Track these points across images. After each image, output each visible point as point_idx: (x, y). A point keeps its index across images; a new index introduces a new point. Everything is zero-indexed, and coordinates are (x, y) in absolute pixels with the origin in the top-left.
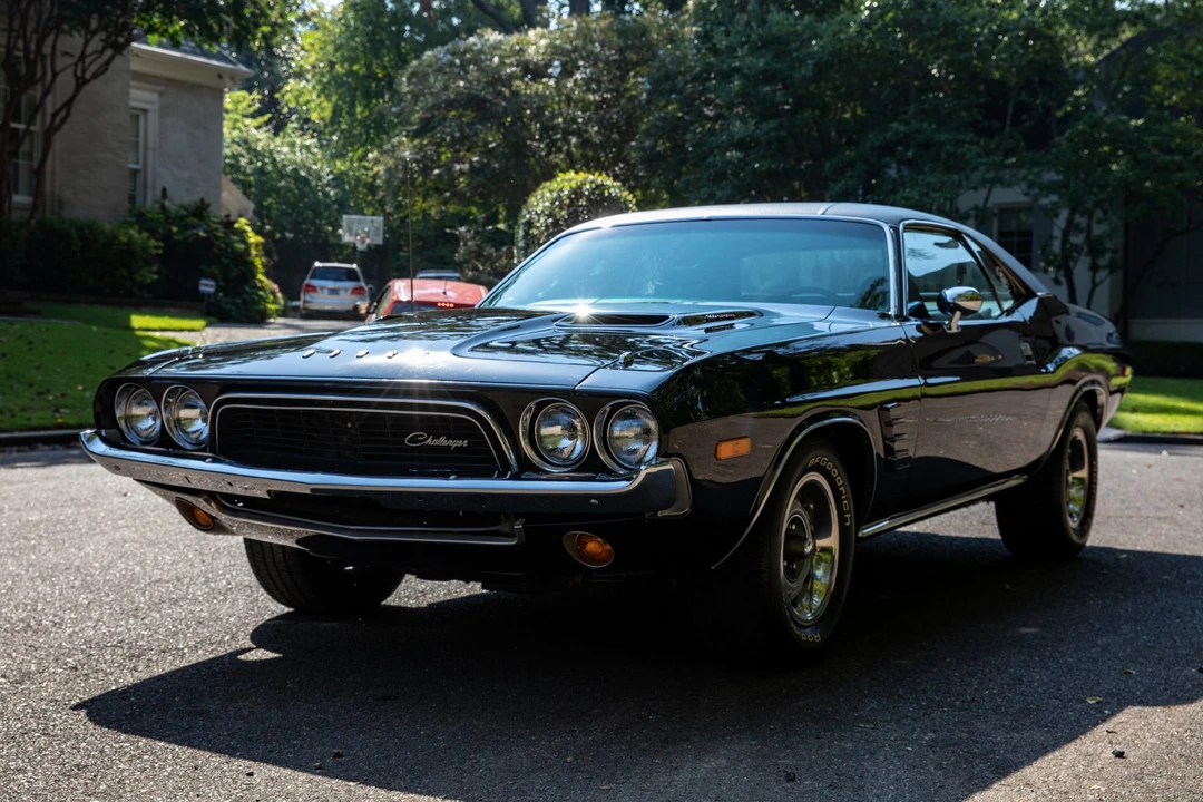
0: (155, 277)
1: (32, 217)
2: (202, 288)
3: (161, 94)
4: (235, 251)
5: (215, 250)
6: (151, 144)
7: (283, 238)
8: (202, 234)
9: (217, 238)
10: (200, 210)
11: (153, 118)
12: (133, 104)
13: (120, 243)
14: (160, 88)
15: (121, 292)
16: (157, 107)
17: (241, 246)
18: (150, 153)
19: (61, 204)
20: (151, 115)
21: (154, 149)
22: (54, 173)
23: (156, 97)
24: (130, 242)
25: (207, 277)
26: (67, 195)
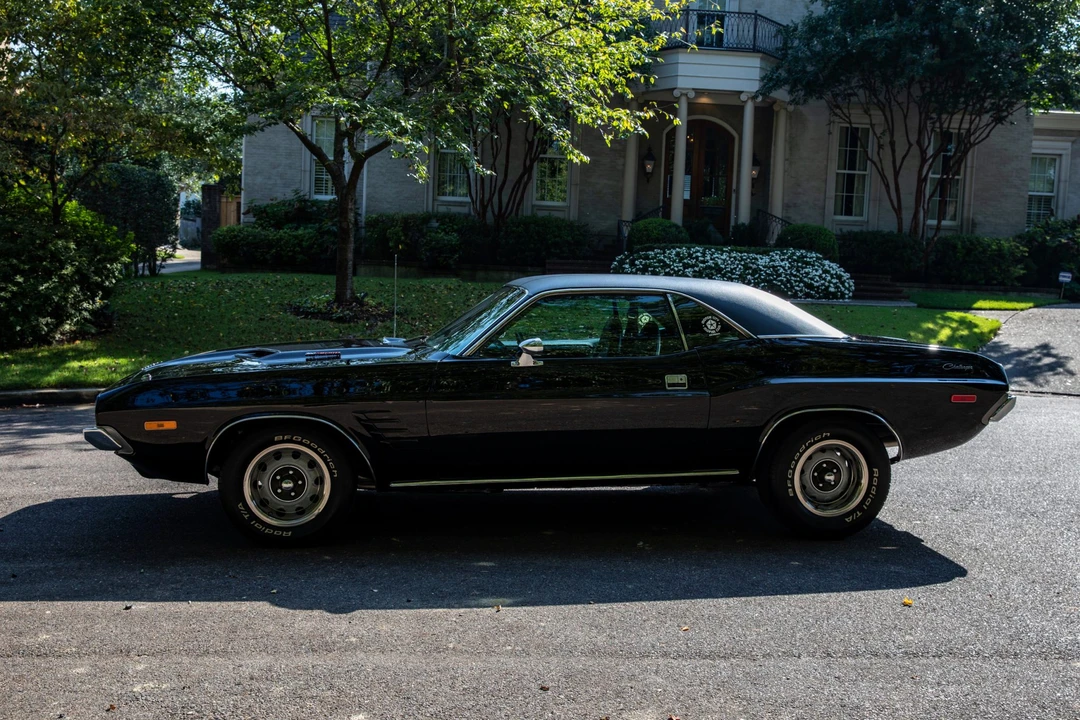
0: (1022, 272)
1: (935, 235)
2: (1061, 279)
3: (1073, 142)
6: (1063, 178)
8: (1065, 241)
10: (1076, 224)
11: (1066, 161)
12: (1034, 151)
13: (993, 250)
14: (1073, 138)
15: (995, 282)
16: (1069, 151)
18: (1062, 185)
19: (974, 225)
20: (1064, 157)
21: (1066, 181)
22: (970, 205)
23: (1069, 144)
24: (1000, 249)
25: (1065, 271)
26: (979, 218)
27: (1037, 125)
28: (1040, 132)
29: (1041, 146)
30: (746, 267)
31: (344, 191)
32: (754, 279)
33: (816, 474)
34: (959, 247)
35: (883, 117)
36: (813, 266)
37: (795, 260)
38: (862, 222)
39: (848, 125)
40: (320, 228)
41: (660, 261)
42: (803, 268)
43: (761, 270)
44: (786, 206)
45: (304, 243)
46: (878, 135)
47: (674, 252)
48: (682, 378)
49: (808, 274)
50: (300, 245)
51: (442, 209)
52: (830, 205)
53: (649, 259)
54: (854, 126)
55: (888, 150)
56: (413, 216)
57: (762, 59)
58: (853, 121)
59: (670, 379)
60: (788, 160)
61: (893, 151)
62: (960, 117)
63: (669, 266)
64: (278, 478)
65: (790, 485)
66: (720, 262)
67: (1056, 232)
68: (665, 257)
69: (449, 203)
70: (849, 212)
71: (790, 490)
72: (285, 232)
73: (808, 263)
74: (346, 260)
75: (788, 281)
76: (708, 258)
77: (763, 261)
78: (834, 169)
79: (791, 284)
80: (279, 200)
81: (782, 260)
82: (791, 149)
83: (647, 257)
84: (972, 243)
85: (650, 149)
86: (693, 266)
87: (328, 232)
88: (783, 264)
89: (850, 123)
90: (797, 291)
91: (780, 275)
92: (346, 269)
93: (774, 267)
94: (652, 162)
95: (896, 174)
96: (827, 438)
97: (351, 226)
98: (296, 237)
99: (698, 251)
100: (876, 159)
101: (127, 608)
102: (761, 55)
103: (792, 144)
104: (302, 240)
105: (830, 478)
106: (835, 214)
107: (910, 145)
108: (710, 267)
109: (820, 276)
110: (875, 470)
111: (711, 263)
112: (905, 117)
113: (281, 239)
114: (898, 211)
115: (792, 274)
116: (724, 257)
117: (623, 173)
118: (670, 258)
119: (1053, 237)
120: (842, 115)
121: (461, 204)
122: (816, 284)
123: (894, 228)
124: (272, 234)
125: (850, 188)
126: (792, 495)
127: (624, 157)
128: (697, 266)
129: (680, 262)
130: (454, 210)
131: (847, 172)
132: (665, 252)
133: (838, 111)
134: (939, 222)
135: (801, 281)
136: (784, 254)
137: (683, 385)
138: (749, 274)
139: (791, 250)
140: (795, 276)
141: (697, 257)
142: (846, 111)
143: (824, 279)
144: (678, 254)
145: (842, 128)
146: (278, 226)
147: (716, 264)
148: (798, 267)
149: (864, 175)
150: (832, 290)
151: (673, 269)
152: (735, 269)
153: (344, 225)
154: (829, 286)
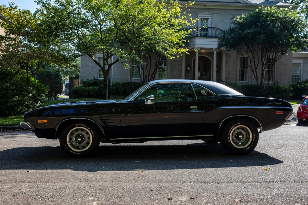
0: (292, 95)
1: (267, 85)
2: (303, 96)
3: (304, 60)
5: (306, 89)
6: (301, 70)
8: (303, 86)
10: (306, 81)
11: (302, 65)
12: (293, 63)
13: (283, 89)
15: (284, 98)
16: (303, 63)
18: (301, 72)
19: (278, 83)
20: (301, 64)
21: (302, 71)
22: (276, 77)
23: (303, 61)
24: (285, 89)
25: (304, 94)
26: (279, 81)
27: (293, 56)
28: (294, 58)
29: (295, 61)
31: (106, 74)
33: (236, 136)
34: (274, 88)
35: (251, 54)
38: (247, 82)
39: (242, 57)
40: (100, 87)
44: (226, 79)
45: (96, 91)
46: (250, 58)
48: (196, 107)
50: (95, 91)
51: (133, 81)
52: (238, 78)
54: (244, 57)
55: (253, 63)
56: (125, 83)
57: (218, 39)
58: (243, 55)
59: (192, 107)
60: (226, 66)
61: (255, 63)
62: (272, 54)
64: (77, 137)
65: (229, 139)
67: (301, 84)
69: (135, 80)
70: (243, 80)
71: (229, 140)
72: (91, 88)
74: (106, 93)
78: (239, 68)
80: (89, 80)
82: (227, 63)
84: (277, 87)
85: (188, 64)
87: (102, 87)
89: (242, 56)
92: (106, 95)
94: (189, 68)
95: (256, 69)
96: (239, 125)
97: (107, 84)
98: (94, 89)
100: (250, 65)
101: (28, 171)
102: (218, 38)
103: (227, 62)
104: (95, 90)
105: (241, 137)
106: (239, 80)
107: (259, 61)
110: (254, 134)
112: (258, 54)
113: (90, 90)
114: (257, 79)
117: (181, 70)
119: (300, 85)
120: (241, 54)
121: (138, 80)
123: (256, 84)
124: (87, 88)
125: (243, 73)
126: (229, 142)
127: (182, 66)
130: (136, 81)
131: (242, 69)
133: (239, 53)
134: (268, 82)
137: (196, 109)
142: (241, 53)
145: (240, 57)
146: (89, 86)
149: (247, 70)
153: (106, 83)
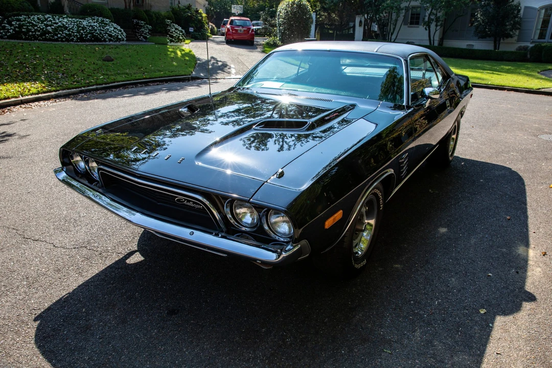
2: (190, 30)
4: (199, 19)
5: (193, 19)
7: (217, 11)
8: (189, 14)
9: (194, 16)
10: (189, 7)
17: (200, 18)
25: (191, 27)
26: (153, 3)
30: (79, 27)
32: (84, 32)
36: (109, 25)
37: (100, 23)
41: (29, 23)
42: (105, 27)
43: (86, 28)
47: (36, 18)
49: (108, 29)
53: (22, 21)
63: (36, 26)
66: (65, 24)
67: (184, 10)
68: (31, 20)
73: (106, 24)
75: (101, 33)
76: (57, 21)
77: (85, 23)
79: (102, 35)
81: (94, 22)
83: (19, 20)
86: (50, 26)
88: (95, 24)
90: (105, 38)
91: (96, 30)
93: (91, 26)
99: (50, 17)
108: (60, 26)
109: (113, 31)
111: (60, 24)
115: (101, 30)
116: (65, 20)
118: (34, 21)
119: (184, 13)
122: (113, 35)
123: (123, 7)
128: (53, 26)
129: (42, 23)
132: (29, 18)
135: (106, 33)
136: (94, 19)
138: (81, 30)
139: (96, 18)
140: (103, 31)
141: (51, 21)
143: (116, 32)
144: (38, 19)
147: (63, 24)
148: (103, 26)
150: (120, 37)
151: (39, 27)
152: (73, 27)
154: (118, 36)
